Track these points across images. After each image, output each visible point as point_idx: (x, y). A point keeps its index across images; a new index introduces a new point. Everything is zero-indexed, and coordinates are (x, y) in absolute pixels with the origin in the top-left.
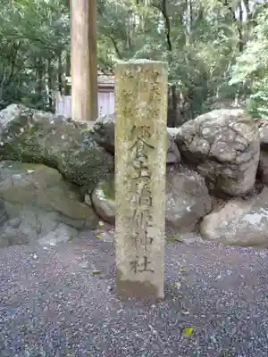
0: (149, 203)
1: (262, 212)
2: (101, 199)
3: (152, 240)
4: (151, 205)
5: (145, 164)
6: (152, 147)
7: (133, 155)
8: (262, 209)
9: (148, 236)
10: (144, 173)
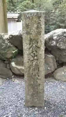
0: (38, 70)
3: (39, 84)
4: (39, 71)
5: (36, 54)
6: (39, 47)
9: (38, 83)
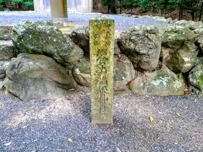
0: (106, 83)
1: (161, 79)
2: (78, 73)
3: (107, 99)
5: (104, 66)
6: (108, 59)
7: (98, 63)
8: (161, 77)
9: (106, 97)
10: (104, 70)
